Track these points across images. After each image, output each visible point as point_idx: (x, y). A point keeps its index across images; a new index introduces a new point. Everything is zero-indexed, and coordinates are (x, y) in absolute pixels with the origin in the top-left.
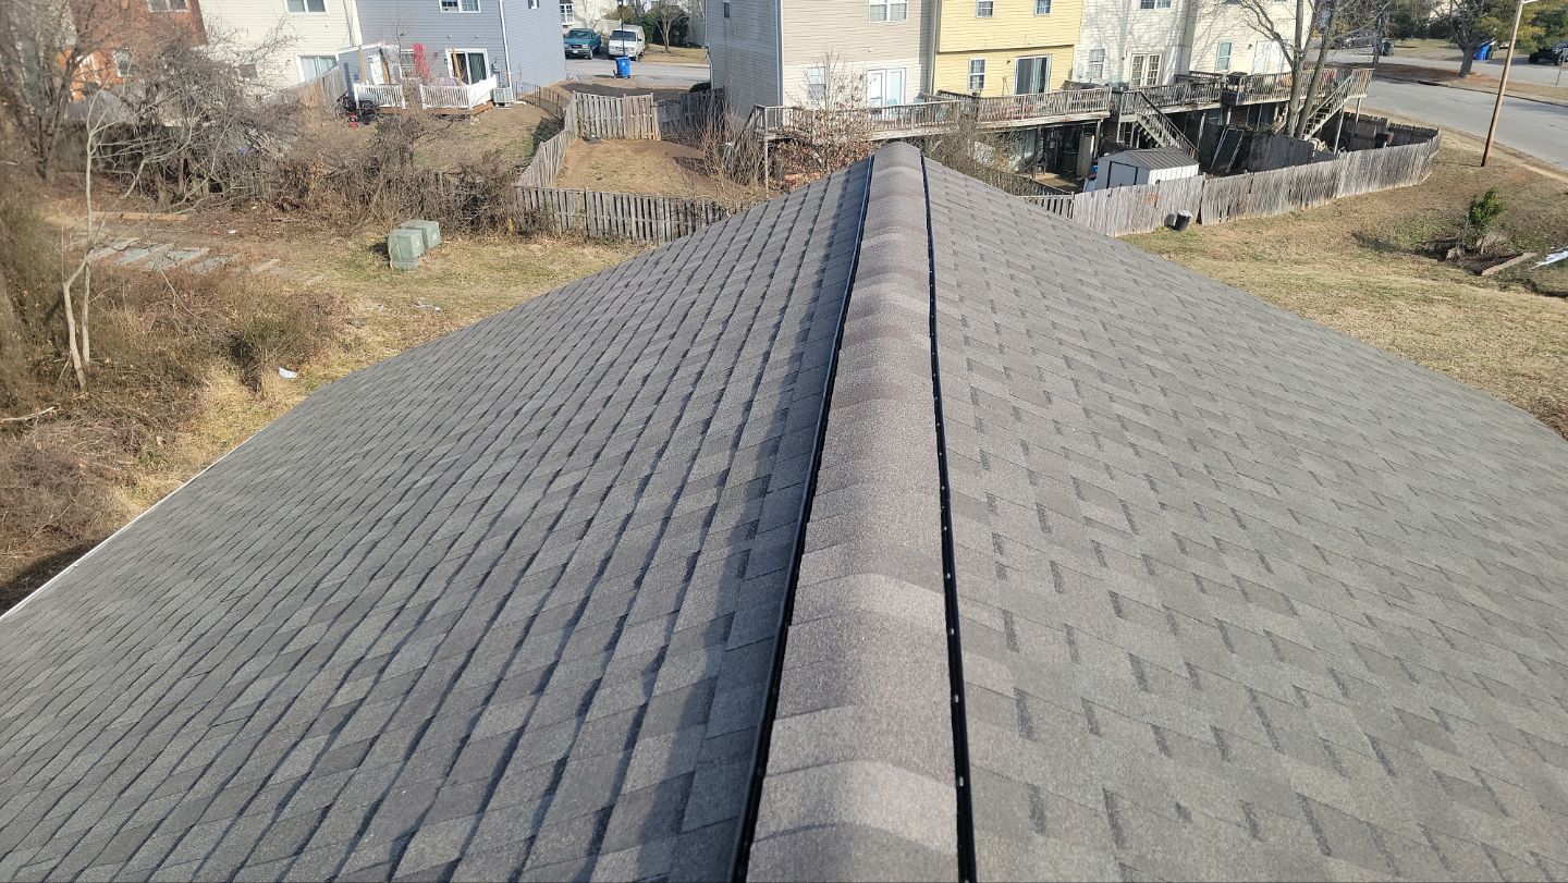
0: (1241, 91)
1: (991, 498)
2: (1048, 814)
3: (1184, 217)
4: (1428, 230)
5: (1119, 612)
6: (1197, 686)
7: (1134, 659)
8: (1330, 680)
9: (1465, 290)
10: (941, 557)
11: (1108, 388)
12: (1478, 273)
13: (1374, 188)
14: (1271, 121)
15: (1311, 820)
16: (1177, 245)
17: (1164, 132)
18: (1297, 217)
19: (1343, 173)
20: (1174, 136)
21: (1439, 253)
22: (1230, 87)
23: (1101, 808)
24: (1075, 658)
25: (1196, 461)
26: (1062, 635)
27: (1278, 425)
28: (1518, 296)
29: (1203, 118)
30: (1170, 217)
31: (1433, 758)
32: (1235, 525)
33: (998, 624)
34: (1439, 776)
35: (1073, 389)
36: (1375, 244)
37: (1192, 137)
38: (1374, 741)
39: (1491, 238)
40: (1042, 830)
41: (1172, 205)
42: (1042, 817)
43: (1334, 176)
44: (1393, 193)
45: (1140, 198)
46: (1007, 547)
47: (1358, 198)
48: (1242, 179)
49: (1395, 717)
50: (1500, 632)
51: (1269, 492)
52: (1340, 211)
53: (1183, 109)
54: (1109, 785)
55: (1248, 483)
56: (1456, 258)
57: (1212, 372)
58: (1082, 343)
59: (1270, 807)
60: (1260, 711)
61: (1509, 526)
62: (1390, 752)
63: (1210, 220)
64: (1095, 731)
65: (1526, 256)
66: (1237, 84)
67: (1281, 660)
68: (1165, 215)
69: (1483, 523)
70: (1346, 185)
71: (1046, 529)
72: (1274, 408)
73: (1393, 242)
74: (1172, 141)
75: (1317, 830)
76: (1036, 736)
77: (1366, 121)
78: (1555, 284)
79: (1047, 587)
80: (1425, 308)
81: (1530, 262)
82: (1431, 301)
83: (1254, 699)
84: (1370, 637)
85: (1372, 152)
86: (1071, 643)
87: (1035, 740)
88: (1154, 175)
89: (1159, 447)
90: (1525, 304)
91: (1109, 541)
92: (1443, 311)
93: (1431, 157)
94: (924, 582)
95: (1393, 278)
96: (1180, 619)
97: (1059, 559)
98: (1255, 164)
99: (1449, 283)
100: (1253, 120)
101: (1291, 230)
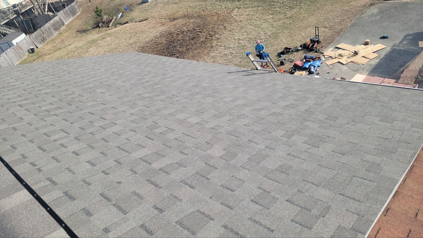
0: (19, 9)
1: (23, 155)
2: (90, 211)
3: (32, 49)
4: (92, 22)
5: (77, 155)
6: (106, 155)
7: (88, 162)
8: (131, 132)
9: (109, 32)
10: (17, 181)
11: (37, 105)
12: (109, 27)
13: (72, 18)
14: (34, 13)
15: (144, 161)
16: (37, 56)
17: (7, 29)
18: (61, 34)
19: (62, 18)
20: (10, 29)
21: (98, 26)
22: (15, 9)
23: (101, 198)
24: (74, 173)
25: (73, 107)
26: (67, 171)
27: (87, 86)
28: (119, 28)
29: (15, 21)
30: (28, 51)
31: (157, 131)
32: (92, 115)
33: (48, 183)
34: (160, 133)
35: (27, 112)
36: (83, 31)
37: (16, 27)
38: (146, 137)
39: (105, 18)
40: (91, 215)
41: (26, 47)
42: (89, 213)
43: (60, 20)
44: (77, 17)
45: (16, 50)
46: (36, 163)
47: (70, 22)
48: (38, 31)
49: (147, 129)
50: (154, 98)
51: (95, 103)
52: (69, 27)
53: (7, 21)
54: (100, 192)
55: (89, 104)
56: (102, 26)
57: (62, 84)
58: (21, 99)
59: (135, 166)
60: (122, 149)
61: (144, 77)
62: (149, 136)
63: (40, 46)
64: (89, 184)
65: (114, 18)
66: (16, 7)
67: (120, 136)
68: (27, 51)
69: (140, 80)
70: (65, 21)
71: (44, 151)
72: (83, 83)
73: (87, 29)
74: (11, 31)
75: (146, 162)
76: (76, 198)
77: (56, 3)
78: (124, 21)
79: (55, 164)
80: (105, 40)
81: (116, 19)
82: (104, 38)
83: (119, 148)
84: (133, 118)
85: (64, 10)
86: (70, 171)
87: (76, 199)
88: (14, 42)
89: (62, 110)
90: (122, 28)
91: (63, 141)
92: (108, 39)
93: (78, 5)
94: (17, 190)
95: (93, 37)
96: (92, 145)
97: (53, 155)
98: (39, 26)
99: (105, 32)
100: (29, 15)
101: (62, 38)
